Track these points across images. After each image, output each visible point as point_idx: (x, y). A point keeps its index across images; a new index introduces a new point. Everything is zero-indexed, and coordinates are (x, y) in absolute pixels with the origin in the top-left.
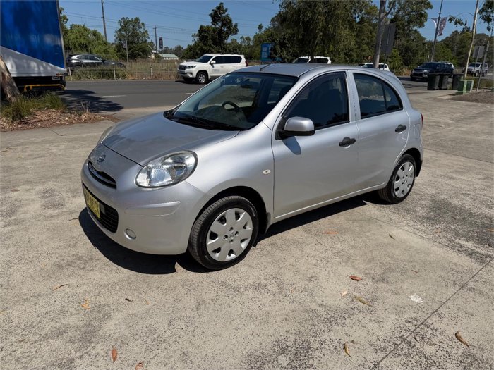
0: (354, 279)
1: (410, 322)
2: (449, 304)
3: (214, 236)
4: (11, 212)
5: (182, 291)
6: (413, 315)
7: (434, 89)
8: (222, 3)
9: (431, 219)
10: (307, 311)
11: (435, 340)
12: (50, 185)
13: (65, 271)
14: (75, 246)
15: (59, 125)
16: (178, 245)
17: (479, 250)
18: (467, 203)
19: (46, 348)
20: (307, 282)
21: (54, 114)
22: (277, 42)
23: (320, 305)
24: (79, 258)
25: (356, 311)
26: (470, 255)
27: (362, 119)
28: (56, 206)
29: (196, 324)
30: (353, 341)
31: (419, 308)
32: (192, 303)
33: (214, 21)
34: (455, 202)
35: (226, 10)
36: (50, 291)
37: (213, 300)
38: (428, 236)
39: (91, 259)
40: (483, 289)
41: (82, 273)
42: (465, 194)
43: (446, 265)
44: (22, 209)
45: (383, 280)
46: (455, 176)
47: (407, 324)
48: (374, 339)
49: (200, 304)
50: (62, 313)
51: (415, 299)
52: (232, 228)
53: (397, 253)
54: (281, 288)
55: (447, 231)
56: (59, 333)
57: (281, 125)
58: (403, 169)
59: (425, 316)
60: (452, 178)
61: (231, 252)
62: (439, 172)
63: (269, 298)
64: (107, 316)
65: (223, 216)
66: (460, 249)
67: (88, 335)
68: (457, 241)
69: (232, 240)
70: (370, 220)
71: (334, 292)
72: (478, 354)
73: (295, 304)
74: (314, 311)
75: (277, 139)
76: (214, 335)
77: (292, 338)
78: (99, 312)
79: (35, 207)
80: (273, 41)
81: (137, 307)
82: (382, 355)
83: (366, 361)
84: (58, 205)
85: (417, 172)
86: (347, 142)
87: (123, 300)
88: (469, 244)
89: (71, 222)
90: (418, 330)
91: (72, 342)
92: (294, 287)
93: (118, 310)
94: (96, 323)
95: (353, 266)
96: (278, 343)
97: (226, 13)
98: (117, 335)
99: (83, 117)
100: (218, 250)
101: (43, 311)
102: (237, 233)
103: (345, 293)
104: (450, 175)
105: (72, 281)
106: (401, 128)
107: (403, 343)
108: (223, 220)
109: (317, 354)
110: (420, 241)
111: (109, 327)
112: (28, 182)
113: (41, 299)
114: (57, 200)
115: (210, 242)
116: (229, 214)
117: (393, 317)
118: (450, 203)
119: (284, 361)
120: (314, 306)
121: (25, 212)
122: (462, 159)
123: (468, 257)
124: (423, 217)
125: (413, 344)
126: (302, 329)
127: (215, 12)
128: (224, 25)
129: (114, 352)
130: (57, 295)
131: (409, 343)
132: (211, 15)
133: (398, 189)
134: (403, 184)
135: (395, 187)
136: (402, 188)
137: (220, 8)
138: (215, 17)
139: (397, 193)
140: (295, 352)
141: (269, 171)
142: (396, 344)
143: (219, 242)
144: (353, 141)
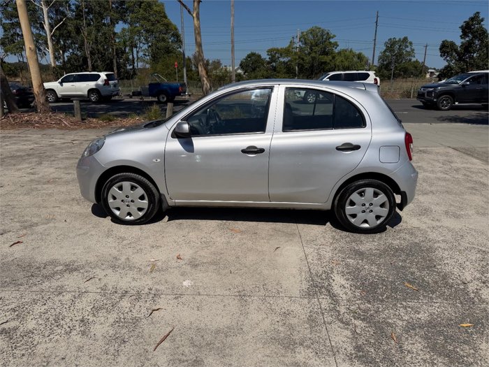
0: (178, 257)
1: (151, 290)
2: (202, 297)
6: (162, 288)
8: (478, 13)
10: (115, 258)
17: (337, 289)
20: (149, 247)
25: (137, 270)
27: (283, 131)
30: (100, 279)
31: (176, 288)
33: (464, 34)
35: (482, 20)
38: (314, 261)
40: (253, 306)
45: (195, 265)
48: (111, 284)
49: (84, 234)
50: (39, 216)
51: (187, 283)
52: (128, 196)
54: (130, 243)
55: (349, 266)
56: (24, 222)
58: (362, 194)
59: (167, 293)
61: (129, 214)
63: (114, 245)
64: (48, 223)
65: (121, 186)
67: (29, 226)
69: (129, 205)
70: (292, 234)
73: (117, 253)
74: (118, 260)
75: (173, 137)
77: (82, 263)
81: (62, 225)
86: (254, 150)
87: (64, 220)
91: (22, 226)
93: (55, 223)
94: (39, 224)
96: (74, 261)
97: (482, 23)
98: (36, 231)
100: (118, 209)
102: (133, 201)
106: (348, 147)
109: (76, 274)
111: (40, 227)
115: (111, 200)
116: (127, 185)
118: (433, 252)
119: (59, 268)
120: (124, 258)
127: (467, 23)
128: (475, 37)
132: (462, 27)
133: (354, 216)
134: (364, 212)
135: (348, 213)
136: (361, 216)
137: (476, 19)
138: (467, 29)
139: (353, 220)
140: (70, 268)
141: (159, 160)
142: (116, 292)
143: (118, 203)
144: (262, 151)
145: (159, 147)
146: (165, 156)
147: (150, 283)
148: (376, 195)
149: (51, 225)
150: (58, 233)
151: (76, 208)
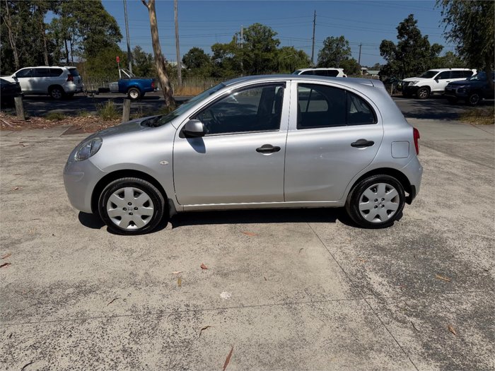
0: (202, 266)
1: (188, 306)
2: (247, 309)
3: (114, 205)
6: (199, 303)
8: (412, 15)
9: (381, 249)
10: (131, 274)
11: (183, 324)
13: (51, 212)
17: (377, 287)
20: (165, 258)
23: (146, 273)
25: (163, 285)
26: (356, 287)
30: (125, 299)
31: (215, 301)
32: (79, 247)
33: (401, 35)
34: (455, 243)
35: (416, 22)
38: (342, 261)
40: (304, 313)
41: (56, 215)
43: (309, 285)
45: (225, 275)
47: (183, 307)
48: (141, 304)
50: (18, 231)
51: (224, 295)
52: (131, 204)
53: (279, 262)
55: (377, 263)
58: (375, 190)
59: (208, 308)
61: (132, 223)
65: (123, 192)
66: (355, 280)
68: (370, 273)
69: (132, 214)
70: (308, 235)
72: (197, 344)
75: (181, 136)
77: (95, 283)
81: (51, 240)
82: (128, 313)
83: (112, 311)
86: (269, 149)
87: (51, 235)
88: (376, 280)
90: (184, 313)
93: (41, 238)
94: (23, 241)
95: (220, 259)
97: (416, 25)
98: (22, 249)
100: (119, 218)
102: (137, 208)
105: (45, 218)
106: (363, 144)
107: (156, 315)
108: (122, 195)
109: (93, 296)
110: (324, 261)
111: (25, 244)
113: (19, 222)
115: (110, 209)
116: (129, 191)
118: (445, 242)
119: (70, 291)
120: (141, 272)
123: (347, 288)
124: (376, 246)
126: (109, 281)
127: (403, 24)
128: (410, 37)
129: (8, 256)
130: (29, 222)
131: (160, 317)
132: (398, 28)
133: (367, 212)
134: (376, 207)
135: (361, 209)
136: (374, 212)
137: (410, 20)
138: (402, 30)
139: (365, 216)
140: (83, 290)
141: (166, 163)
142: (150, 313)
143: (118, 211)
144: (277, 149)
145: (167, 148)
146: (173, 158)
147: (184, 298)
148: (387, 189)
149: (37, 241)
150: (51, 250)
151: (60, 220)
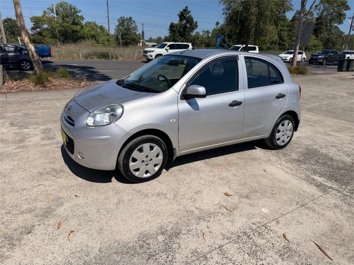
0: (227, 195)
1: (254, 224)
2: (288, 216)
3: (134, 160)
4: (22, 141)
5: (111, 193)
6: (259, 220)
7: (342, 71)
8: (187, 7)
9: (299, 161)
10: (187, 211)
11: (268, 237)
12: (49, 126)
13: (44, 177)
14: (54, 163)
15: (65, 89)
16: (109, 164)
17: (326, 184)
18: (332, 152)
19: (20, 218)
20: (194, 194)
21: (63, 81)
22: (226, 34)
23: (197, 208)
24: (54, 170)
25: (220, 214)
26: (318, 186)
27: (249, 88)
28: (49, 139)
29: (114, 213)
30: (210, 232)
31: (265, 216)
32: (116, 201)
33: (181, 20)
34: (324, 151)
36: (32, 188)
37: (128, 200)
38: (292, 172)
39: (62, 171)
40: (317, 209)
41: (53, 178)
42: (334, 146)
43: (297, 191)
44: (28, 139)
45: (247, 197)
46: (332, 133)
47: (252, 225)
48: (225, 232)
49: (120, 201)
50: (35, 200)
51: (264, 210)
52: (147, 156)
53: (265, 181)
54: (175, 196)
55: (308, 170)
56: (30, 211)
57: (185, 90)
58: (283, 125)
59: (267, 221)
60: (329, 135)
61: (147, 172)
62: (321, 130)
63: (165, 201)
64: (62, 204)
65: (142, 148)
66: (312, 182)
67: (47, 213)
68: (313, 176)
69: (148, 164)
70: (254, 159)
71: (210, 202)
72: (294, 247)
73: (181, 207)
74: (192, 212)
75: (182, 99)
76: (122, 220)
77: (171, 226)
78: (57, 201)
79: (36, 139)
80: (223, 34)
81: (80, 201)
82: (226, 241)
83: (214, 243)
84: (51, 138)
85: (295, 128)
86: (236, 104)
87: (74, 196)
88: (320, 180)
89: (56, 149)
90: (258, 229)
91: (37, 216)
92: (184, 196)
93: (69, 202)
94: (53, 207)
95: (229, 187)
96: (162, 228)
98: (64, 215)
99: (82, 84)
100: (137, 170)
101: (25, 198)
102: (151, 159)
103: (217, 202)
104: (329, 132)
105: (46, 183)
106: (281, 96)
107: (244, 236)
108: (141, 150)
109: (184, 236)
110: (285, 175)
111: (61, 210)
112: (37, 123)
113: (25, 192)
114: (51, 135)
115: (131, 164)
116: (146, 146)
117: (244, 220)
118: (319, 151)
119: (161, 238)
120: (193, 209)
121: (30, 141)
122: (344, 122)
123: (315, 188)
124: (294, 160)
125: (251, 237)
126: (180, 222)
128: (188, 22)
129: (59, 224)
130: (35, 190)
131: (249, 237)
133: (279, 139)
134: (283, 135)
135: (276, 138)
136: (282, 139)
137: (186, 10)
138: (182, 16)
139: (278, 142)
140: (170, 234)
141: (175, 120)
143: (138, 164)
144: (240, 103)
145: (173, 109)
146: (179, 115)
148: (288, 124)
